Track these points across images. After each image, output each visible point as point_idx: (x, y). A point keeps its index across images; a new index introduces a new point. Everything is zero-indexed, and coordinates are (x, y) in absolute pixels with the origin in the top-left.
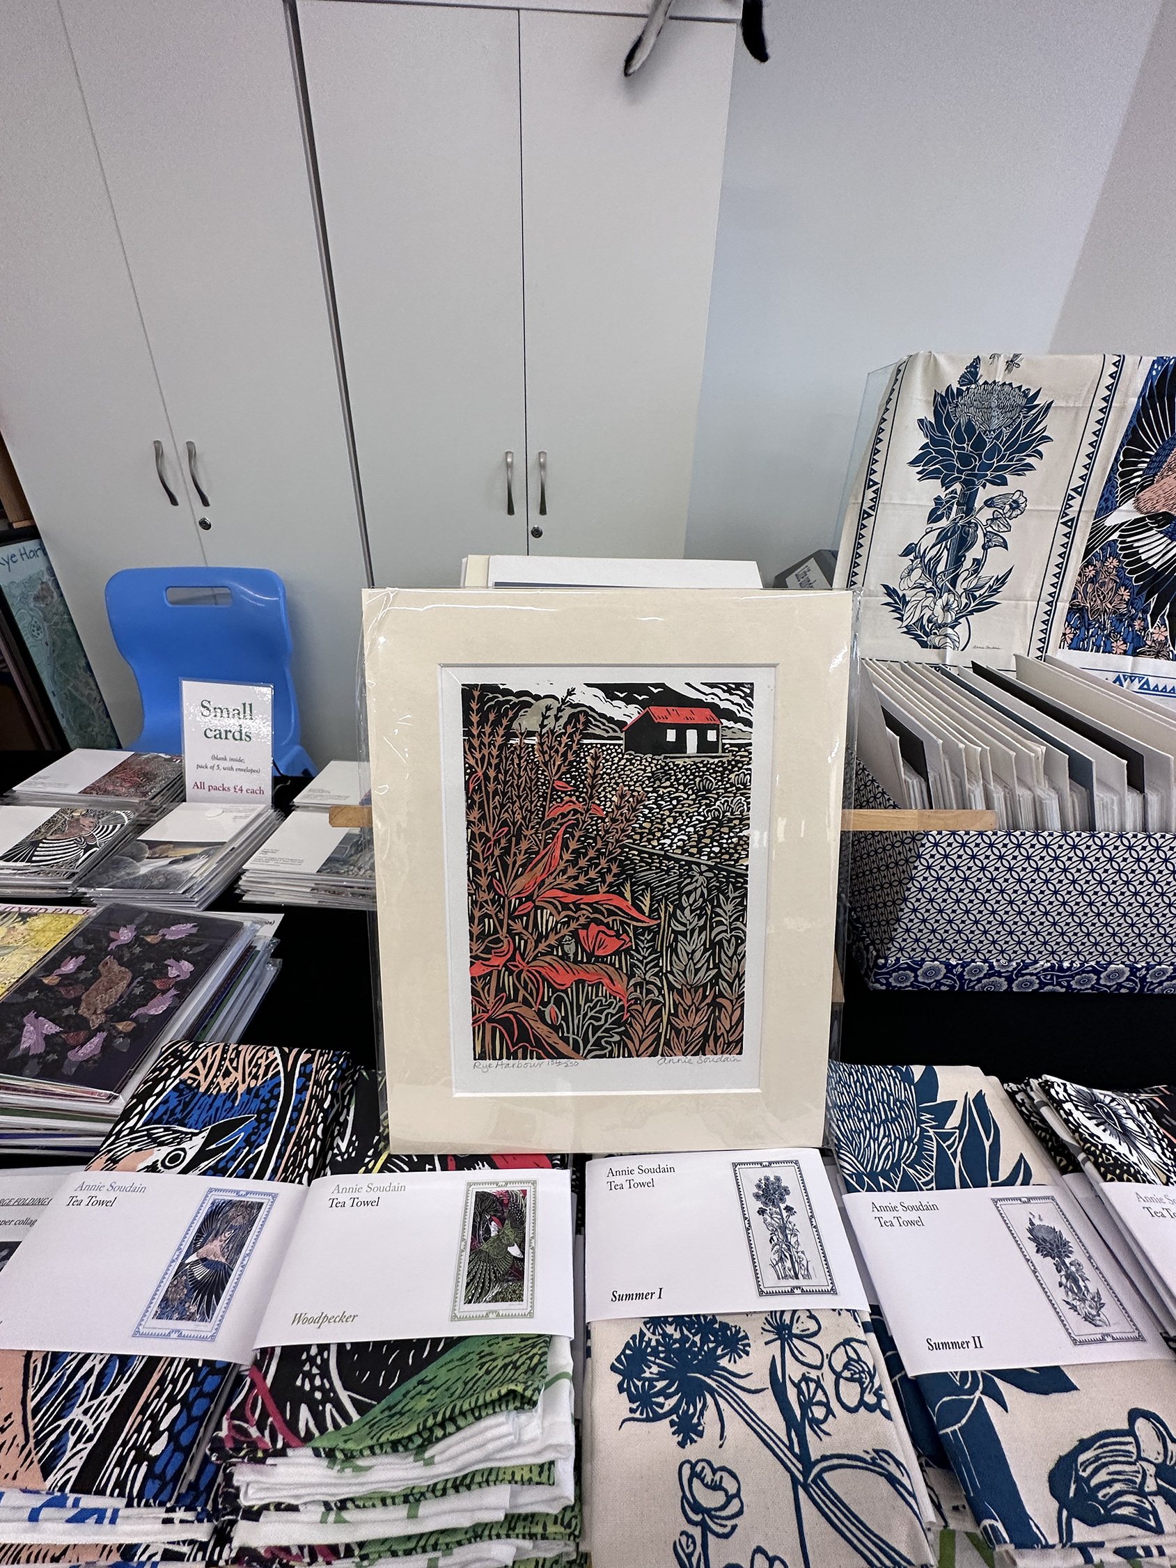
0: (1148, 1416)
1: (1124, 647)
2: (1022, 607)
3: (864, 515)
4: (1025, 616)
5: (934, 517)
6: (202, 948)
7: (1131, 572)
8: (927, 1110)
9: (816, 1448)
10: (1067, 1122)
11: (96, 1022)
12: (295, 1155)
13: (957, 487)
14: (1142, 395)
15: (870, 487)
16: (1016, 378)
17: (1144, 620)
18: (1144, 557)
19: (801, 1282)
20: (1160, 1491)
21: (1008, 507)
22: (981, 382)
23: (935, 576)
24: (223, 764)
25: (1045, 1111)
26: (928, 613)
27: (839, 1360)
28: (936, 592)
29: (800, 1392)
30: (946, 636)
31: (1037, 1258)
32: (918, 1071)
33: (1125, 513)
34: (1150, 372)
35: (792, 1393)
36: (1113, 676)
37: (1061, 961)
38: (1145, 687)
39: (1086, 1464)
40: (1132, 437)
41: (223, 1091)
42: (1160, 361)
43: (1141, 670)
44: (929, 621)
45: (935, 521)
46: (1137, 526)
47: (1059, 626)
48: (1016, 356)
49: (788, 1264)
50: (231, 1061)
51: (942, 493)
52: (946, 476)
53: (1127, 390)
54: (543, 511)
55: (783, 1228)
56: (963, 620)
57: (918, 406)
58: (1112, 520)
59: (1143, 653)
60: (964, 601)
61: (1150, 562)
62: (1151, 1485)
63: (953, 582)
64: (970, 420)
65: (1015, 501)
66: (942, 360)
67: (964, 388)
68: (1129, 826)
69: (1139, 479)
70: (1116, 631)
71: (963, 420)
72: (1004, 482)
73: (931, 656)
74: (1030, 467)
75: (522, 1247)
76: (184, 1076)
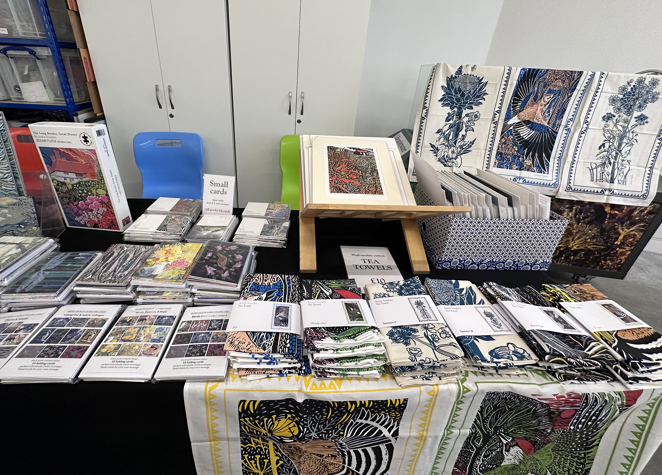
0: (511, 344)
1: (516, 167)
2: (480, 152)
3: (423, 118)
4: (481, 156)
5: (448, 120)
6: (242, 252)
7: (518, 140)
8: (456, 290)
9: (436, 344)
10: (493, 290)
11: (224, 268)
12: (293, 297)
13: (456, 109)
14: (518, 80)
15: (424, 109)
16: (475, 73)
17: (523, 157)
18: (522, 135)
19: (429, 319)
20: (513, 354)
21: (473, 117)
22: (463, 74)
23: (449, 141)
24: (216, 202)
25: (488, 289)
26: (446, 154)
27: (440, 331)
28: (449, 146)
29: (432, 337)
30: (453, 162)
31: (486, 318)
32: (454, 281)
33: (514, 120)
34: (520, 73)
35: (430, 337)
36: (513, 178)
37: (493, 259)
38: (525, 182)
39: (497, 351)
40: (516, 94)
41: (266, 284)
42: (523, 69)
43: (522, 176)
44: (447, 157)
45: (448, 121)
46: (519, 125)
47: (493, 160)
48: (475, 66)
49: (425, 316)
50: (266, 278)
51: (450, 111)
52: (452, 106)
53: (513, 79)
54: (302, 113)
55: (423, 310)
56: (459, 157)
57: (441, 81)
58: (510, 122)
59: (523, 169)
60: (459, 150)
61: (524, 137)
62: (511, 353)
63: (455, 143)
64: (459, 87)
65: (476, 115)
66: (449, 66)
67: (457, 76)
68: (510, 217)
69: (518, 109)
70: (513, 161)
71: (457, 87)
72: (472, 108)
73: (448, 169)
74: (481, 103)
75: (360, 312)
76: (254, 281)
